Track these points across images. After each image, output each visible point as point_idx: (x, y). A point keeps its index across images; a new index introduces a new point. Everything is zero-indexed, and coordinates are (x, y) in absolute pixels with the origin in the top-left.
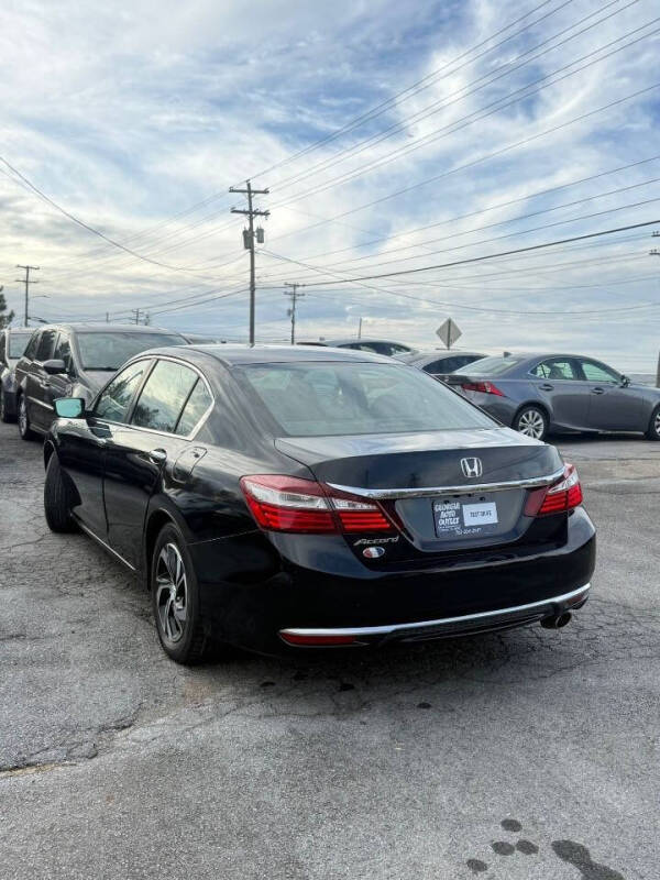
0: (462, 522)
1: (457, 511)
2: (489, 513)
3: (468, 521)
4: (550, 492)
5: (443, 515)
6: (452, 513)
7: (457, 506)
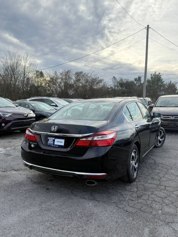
0: (54, 143)
1: (53, 140)
2: (62, 142)
3: (56, 143)
4: (81, 140)
5: (50, 140)
6: (52, 140)
7: (54, 139)
